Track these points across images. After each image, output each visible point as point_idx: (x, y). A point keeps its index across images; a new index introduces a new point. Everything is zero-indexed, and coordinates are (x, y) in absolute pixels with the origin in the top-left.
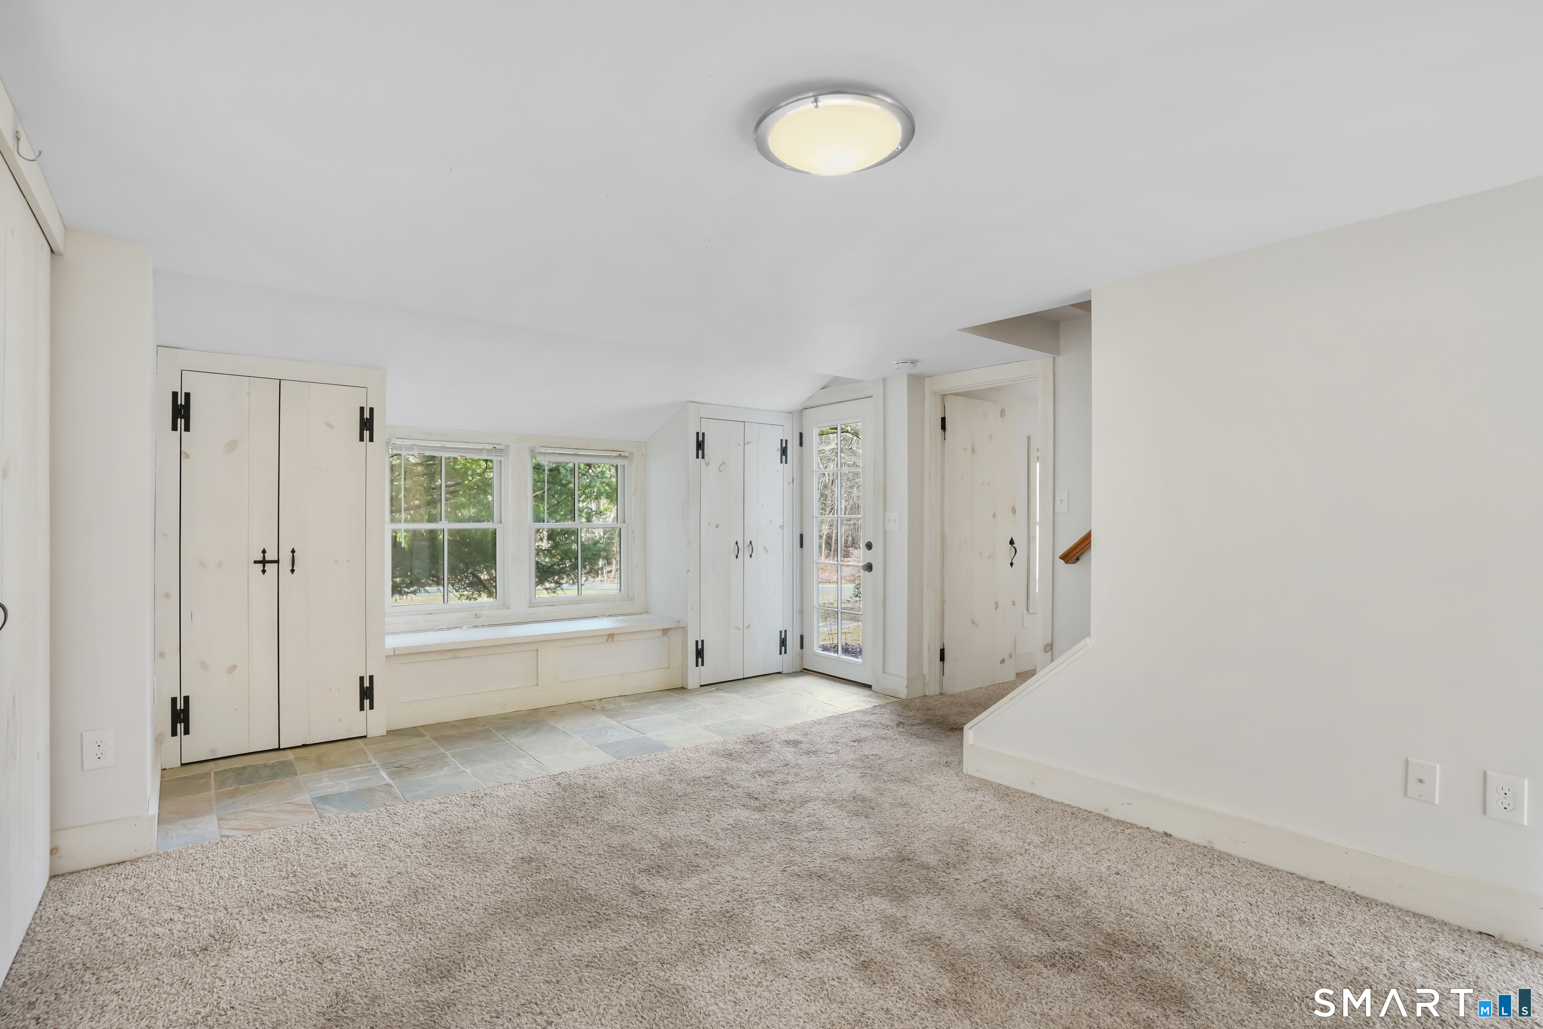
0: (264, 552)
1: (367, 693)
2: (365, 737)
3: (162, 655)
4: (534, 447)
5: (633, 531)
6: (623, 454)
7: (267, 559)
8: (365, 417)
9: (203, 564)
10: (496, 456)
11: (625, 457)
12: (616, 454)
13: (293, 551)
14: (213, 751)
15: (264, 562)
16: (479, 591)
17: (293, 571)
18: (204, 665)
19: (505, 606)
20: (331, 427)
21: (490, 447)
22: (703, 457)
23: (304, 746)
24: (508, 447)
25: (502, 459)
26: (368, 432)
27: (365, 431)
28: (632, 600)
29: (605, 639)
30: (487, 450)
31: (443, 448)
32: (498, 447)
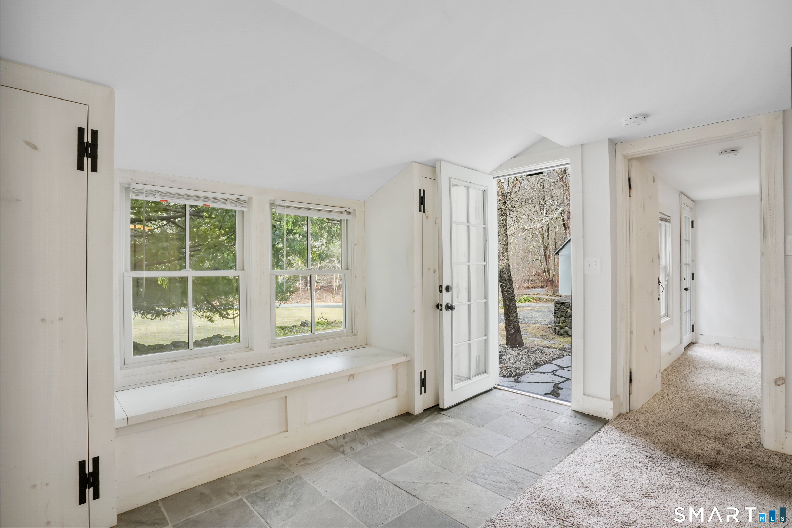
1: (89, 481)
4: (274, 201)
5: (356, 276)
6: (348, 210)
8: (86, 140)
10: (239, 206)
11: (349, 213)
12: (344, 210)
16: (214, 313)
19: (249, 348)
21: (234, 198)
22: (424, 212)
24: (250, 199)
25: (245, 210)
26: (90, 160)
27: (85, 159)
28: (355, 335)
30: (231, 200)
31: (187, 196)
32: (241, 198)
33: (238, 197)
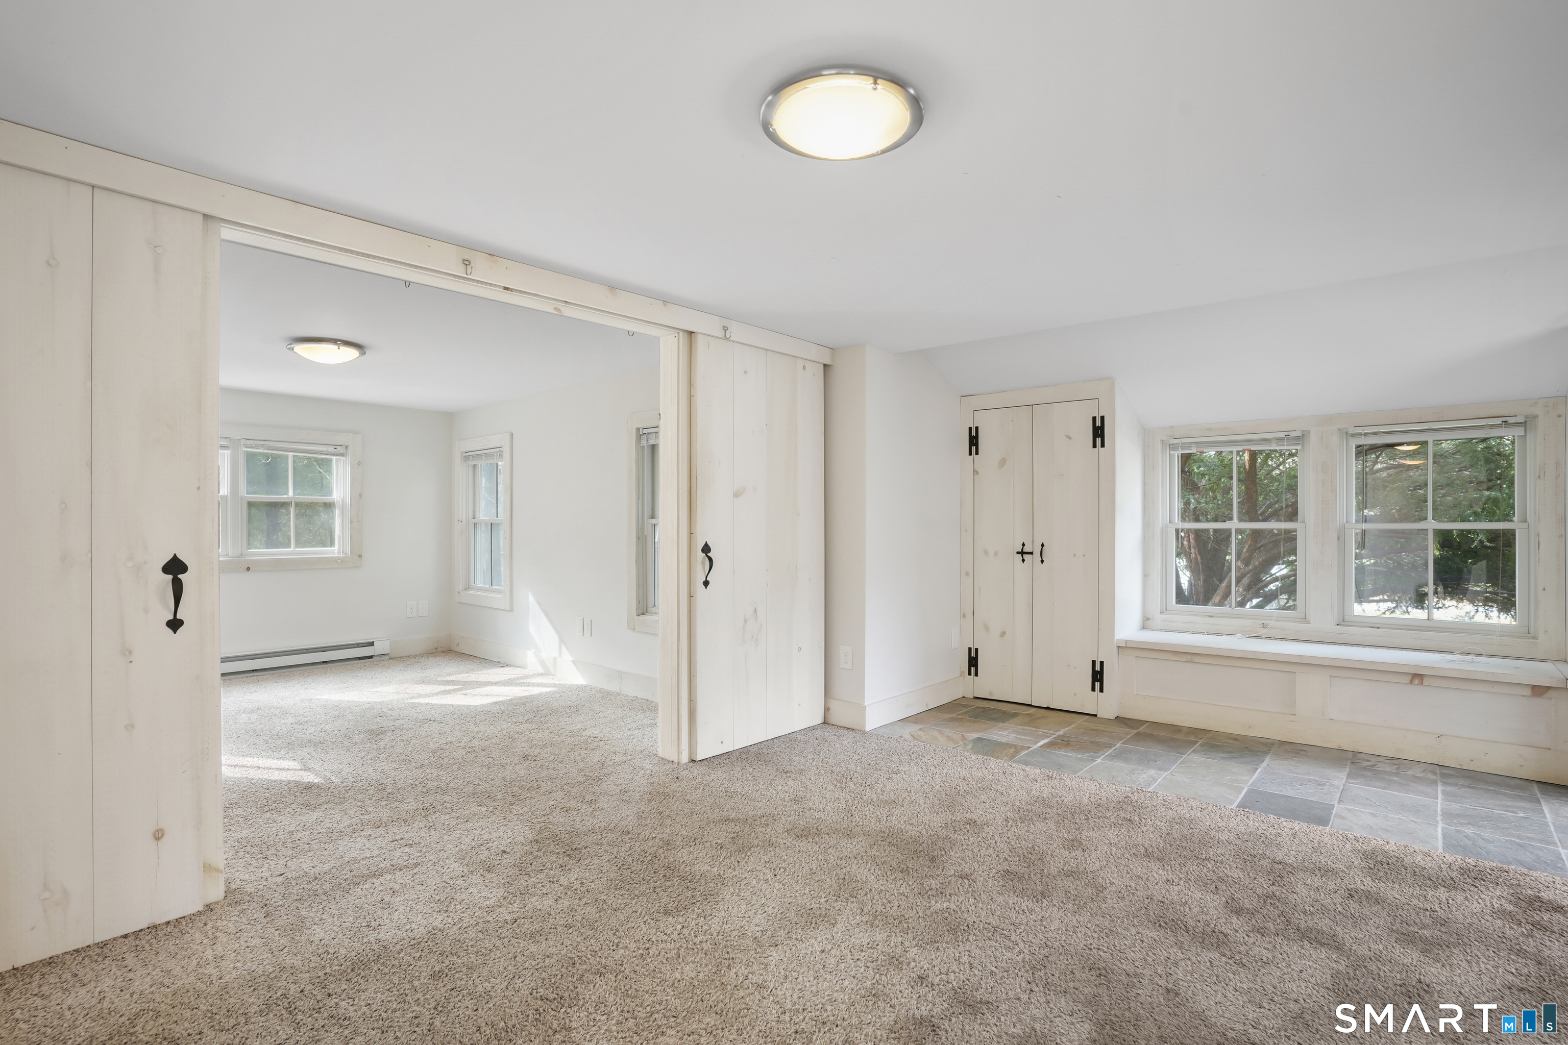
0: (1023, 545)
1: (1097, 676)
2: (1096, 716)
3: (964, 616)
7: (1025, 550)
8: (1097, 425)
9: (986, 553)
10: (1288, 445)
13: (1043, 545)
14: (991, 693)
15: (1022, 553)
17: (1042, 561)
18: (987, 628)
20: (1070, 438)
21: (1282, 435)
23: (1048, 708)
25: (1299, 447)
26: (1100, 438)
27: (1097, 439)
28: (1534, 638)
29: (1409, 678)
30: (1278, 439)
31: (1224, 443)
32: (1293, 434)
33: (1287, 433)
